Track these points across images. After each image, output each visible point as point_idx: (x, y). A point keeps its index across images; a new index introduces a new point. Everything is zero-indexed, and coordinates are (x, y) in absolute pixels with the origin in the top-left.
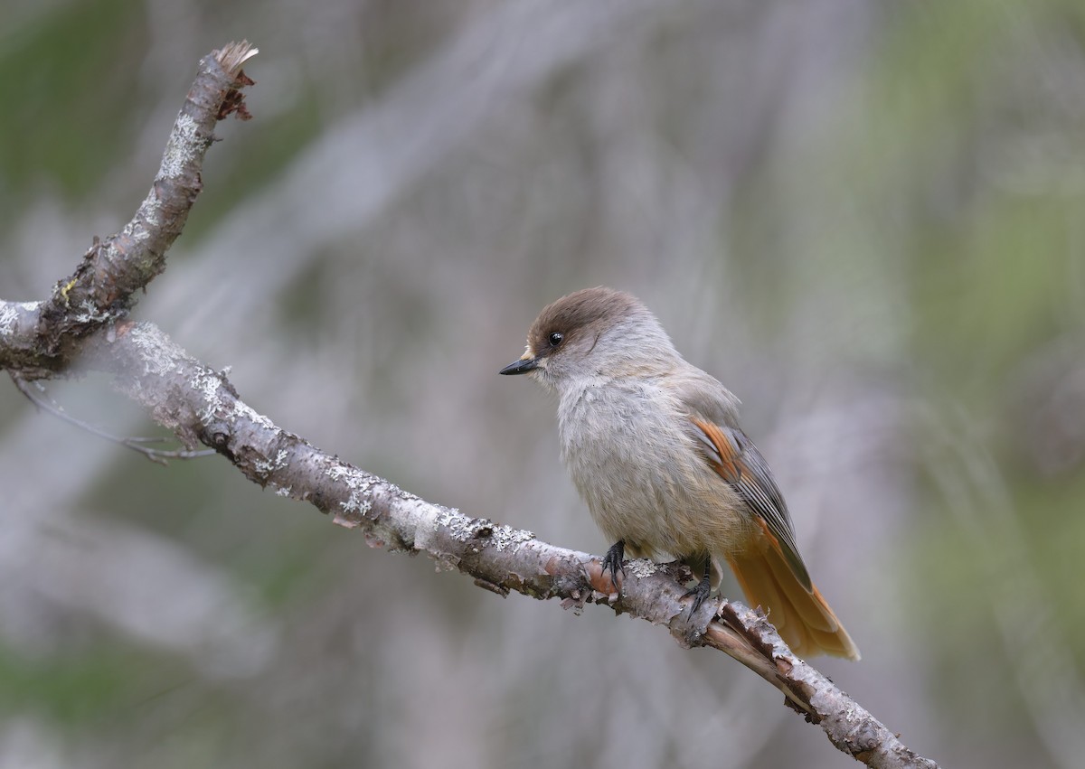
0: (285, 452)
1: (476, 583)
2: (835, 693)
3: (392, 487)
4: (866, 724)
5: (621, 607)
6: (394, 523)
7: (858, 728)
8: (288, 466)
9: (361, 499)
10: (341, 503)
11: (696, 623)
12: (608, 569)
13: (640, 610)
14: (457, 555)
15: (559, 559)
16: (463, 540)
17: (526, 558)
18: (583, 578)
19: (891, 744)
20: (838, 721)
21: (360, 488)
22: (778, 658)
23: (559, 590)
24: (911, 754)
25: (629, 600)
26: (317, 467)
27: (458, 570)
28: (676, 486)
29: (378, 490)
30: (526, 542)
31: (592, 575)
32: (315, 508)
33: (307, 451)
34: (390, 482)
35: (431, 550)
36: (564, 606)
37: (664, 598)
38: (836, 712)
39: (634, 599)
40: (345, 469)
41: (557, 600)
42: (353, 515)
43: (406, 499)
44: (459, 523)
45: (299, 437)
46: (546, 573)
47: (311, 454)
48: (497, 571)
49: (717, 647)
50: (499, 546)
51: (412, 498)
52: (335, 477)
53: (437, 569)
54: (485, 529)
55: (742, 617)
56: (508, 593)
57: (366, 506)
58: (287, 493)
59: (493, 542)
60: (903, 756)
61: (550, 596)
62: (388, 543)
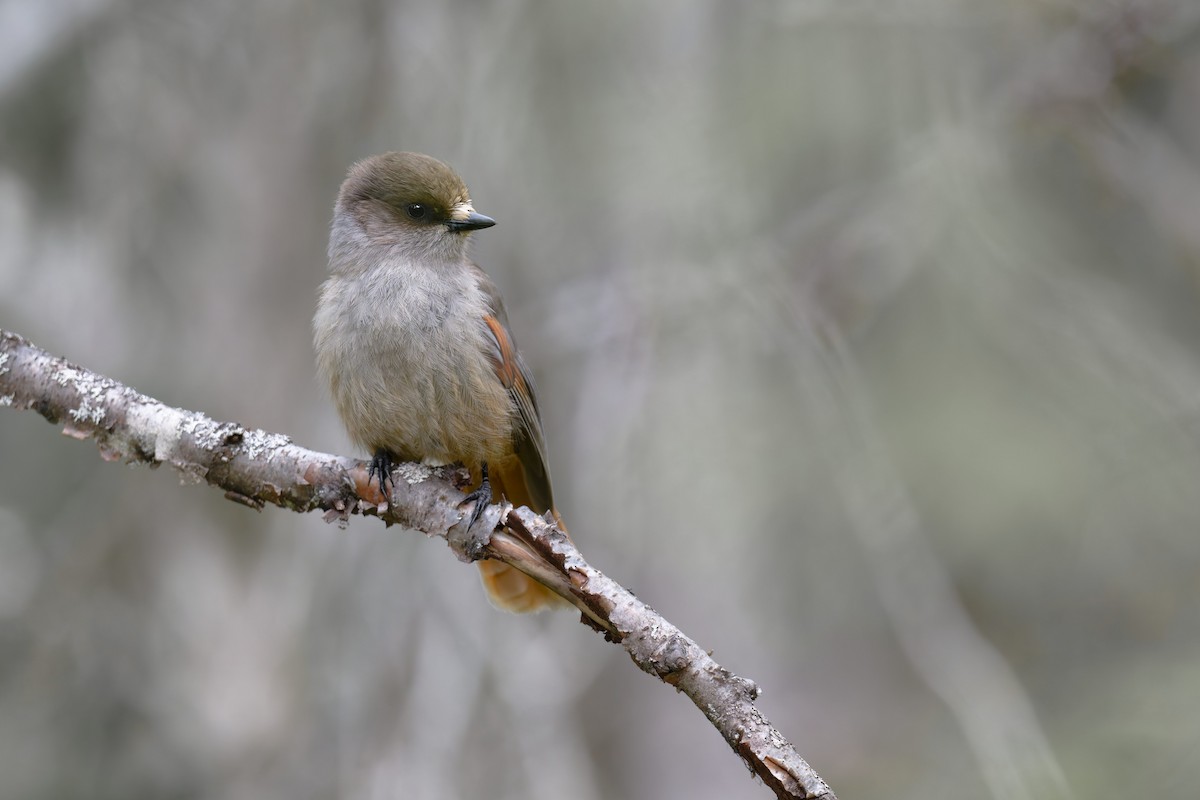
0: (5, 356)
1: (227, 497)
2: (637, 607)
3: (128, 391)
4: (673, 641)
5: (390, 518)
6: (132, 432)
7: (664, 646)
8: (10, 371)
9: (93, 405)
10: (71, 411)
11: (477, 533)
12: (375, 476)
13: (413, 521)
14: (204, 465)
15: (319, 465)
16: (210, 448)
17: (282, 466)
18: (347, 487)
19: (702, 663)
20: (642, 639)
21: (91, 393)
22: (571, 569)
23: (321, 500)
24: (726, 674)
25: (400, 510)
26: (42, 372)
27: (206, 482)
28: (461, 389)
29: (112, 395)
30: (280, 449)
31: (357, 483)
32: (42, 419)
33: (31, 354)
34: (125, 384)
35: (175, 461)
36: (327, 520)
37: (440, 506)
38: (639, 628)
39: (406, 508)
40: (75, 372)
41: (318, 513)
42: (85, 424)
43: (144, 404)
44: (206, 430)
45: (21, 338)
46: (305, 483)
47: (34, 356)
48: (249, 482)
49: (502, 559)
50: (252, 454)
51: (151, 403)
52: (63, 382)
53: (182, 482)
54: (235, 435)
55: (529, 524)
56: (263, 506)
57: (99, 414)
58: (9, 402)
59: (244, 449)
60: (717, 675)
61: (311, 508)
62: (125, 454)
